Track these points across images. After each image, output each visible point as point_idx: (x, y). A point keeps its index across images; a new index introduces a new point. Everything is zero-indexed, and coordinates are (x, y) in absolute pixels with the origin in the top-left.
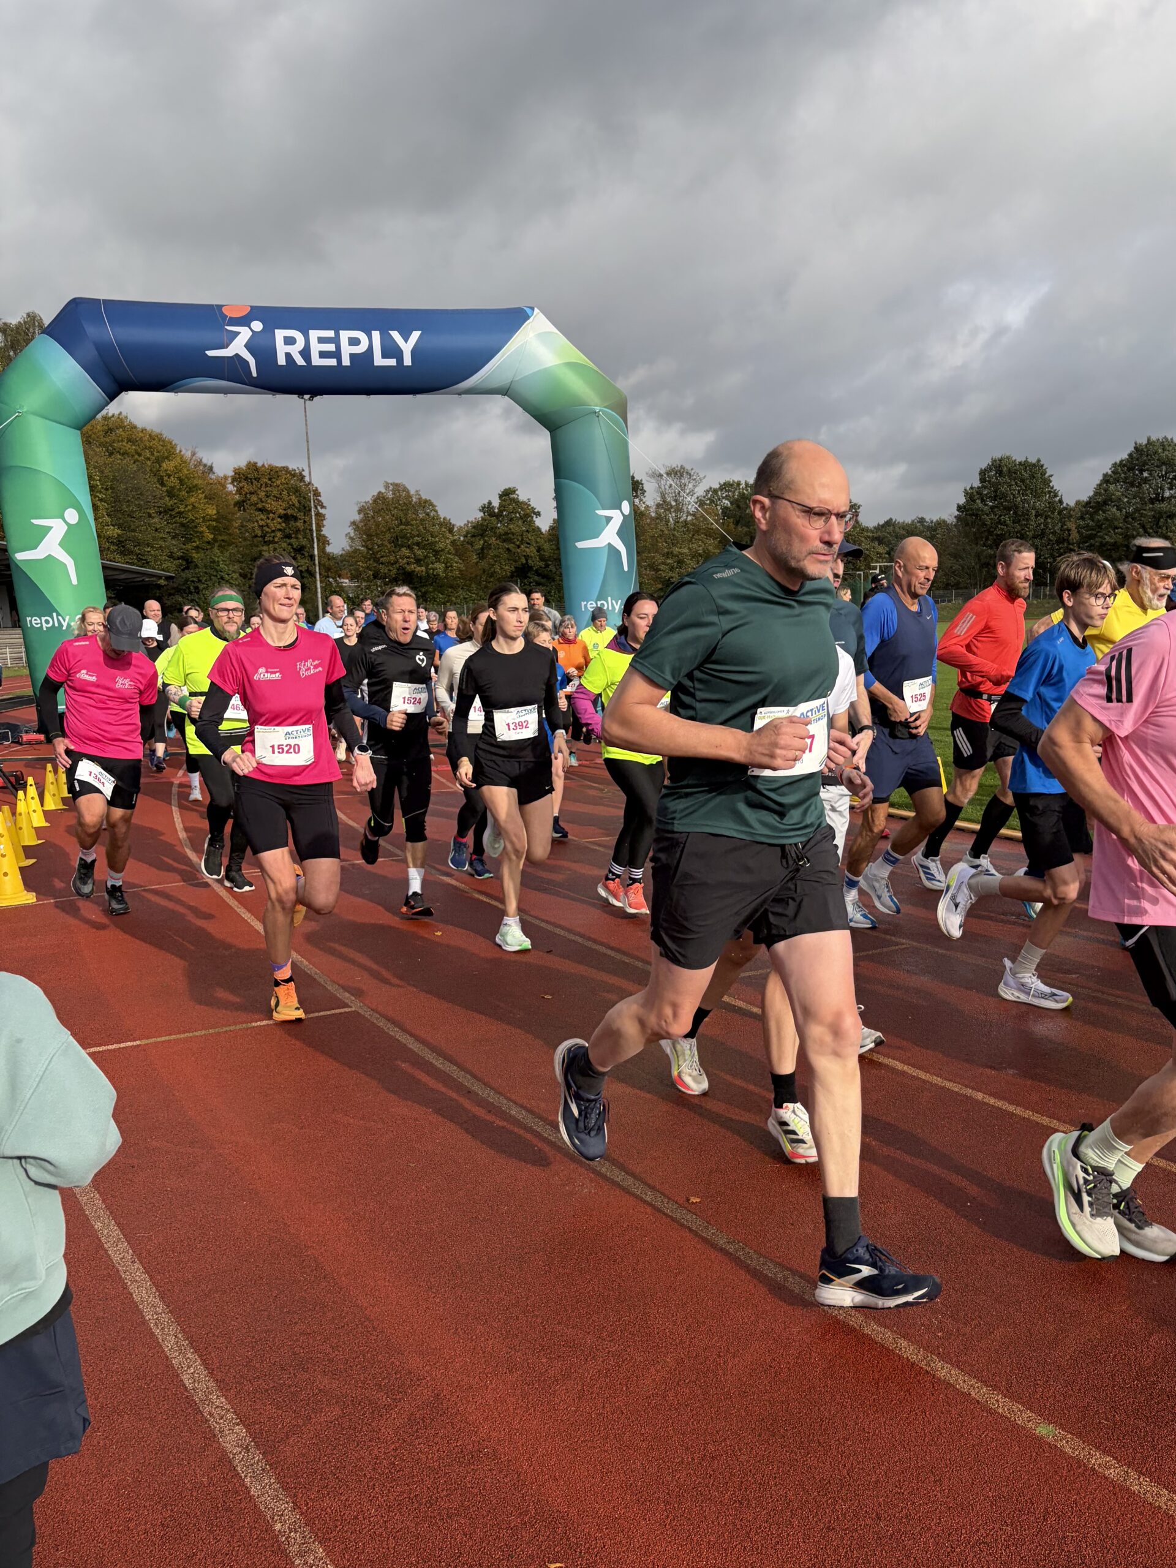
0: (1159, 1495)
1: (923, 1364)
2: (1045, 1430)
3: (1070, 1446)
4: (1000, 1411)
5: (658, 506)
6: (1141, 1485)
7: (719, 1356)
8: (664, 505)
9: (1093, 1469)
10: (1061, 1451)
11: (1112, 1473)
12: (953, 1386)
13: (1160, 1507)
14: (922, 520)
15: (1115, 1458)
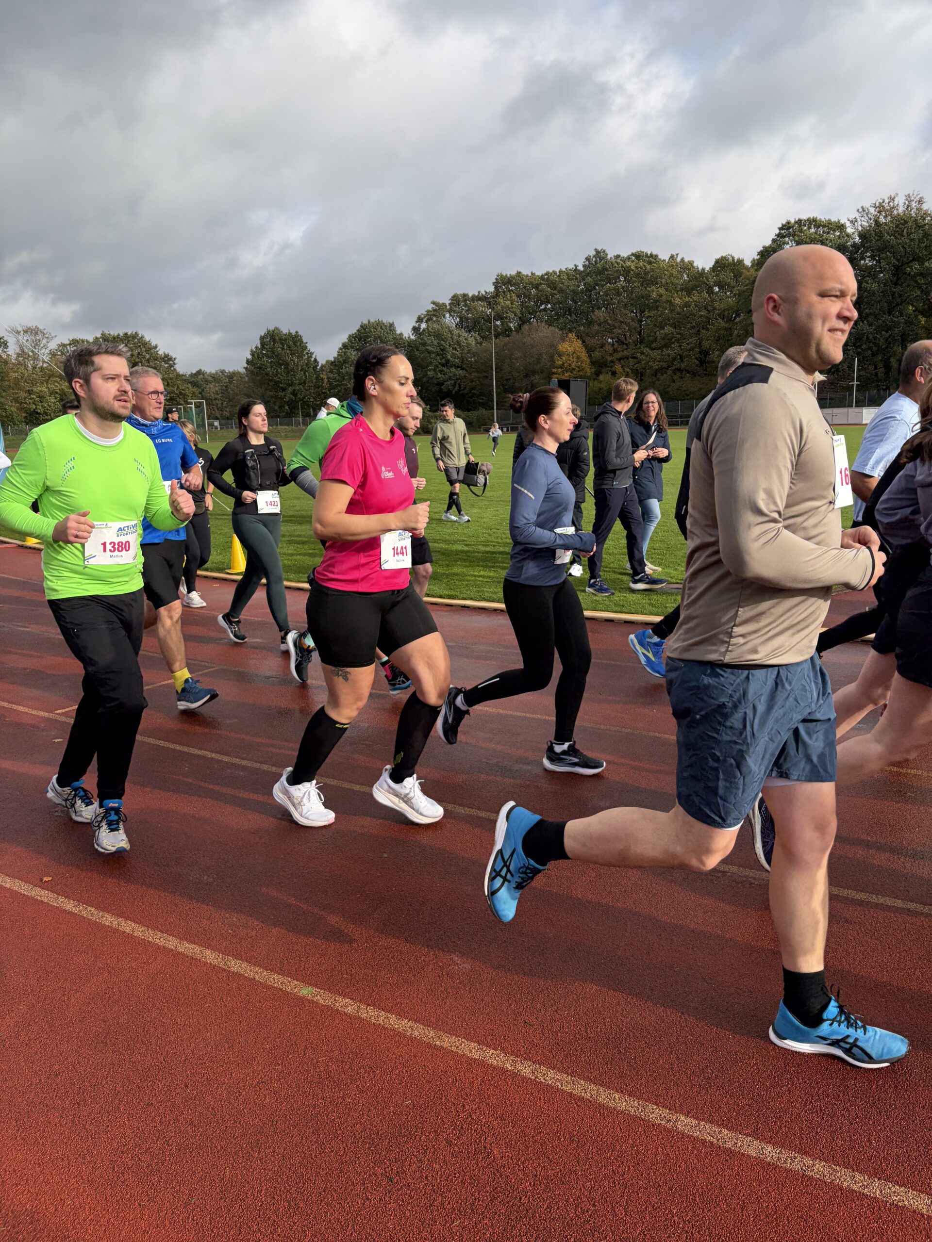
0: (379, 1016)
1: (222, 965)
2: (306, 991)
3: (323, 998)
4: (276, 985)
5: (18, 355)
6: (368, 1013)
7: (63, 995)
8: (22, 354)
9: (337, 1010)
10: (317, 1003)
11: (349, 1010)
12: (243, 976)
13: (380, 1024)
14: (223, 372)
15: (352, 999)
